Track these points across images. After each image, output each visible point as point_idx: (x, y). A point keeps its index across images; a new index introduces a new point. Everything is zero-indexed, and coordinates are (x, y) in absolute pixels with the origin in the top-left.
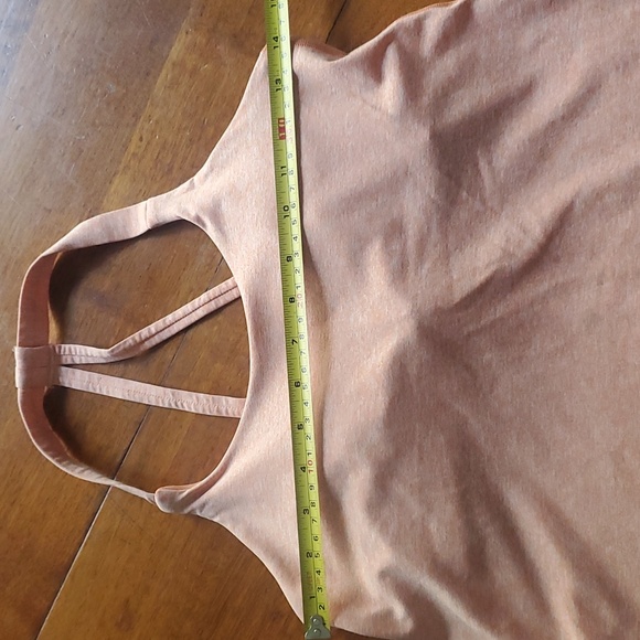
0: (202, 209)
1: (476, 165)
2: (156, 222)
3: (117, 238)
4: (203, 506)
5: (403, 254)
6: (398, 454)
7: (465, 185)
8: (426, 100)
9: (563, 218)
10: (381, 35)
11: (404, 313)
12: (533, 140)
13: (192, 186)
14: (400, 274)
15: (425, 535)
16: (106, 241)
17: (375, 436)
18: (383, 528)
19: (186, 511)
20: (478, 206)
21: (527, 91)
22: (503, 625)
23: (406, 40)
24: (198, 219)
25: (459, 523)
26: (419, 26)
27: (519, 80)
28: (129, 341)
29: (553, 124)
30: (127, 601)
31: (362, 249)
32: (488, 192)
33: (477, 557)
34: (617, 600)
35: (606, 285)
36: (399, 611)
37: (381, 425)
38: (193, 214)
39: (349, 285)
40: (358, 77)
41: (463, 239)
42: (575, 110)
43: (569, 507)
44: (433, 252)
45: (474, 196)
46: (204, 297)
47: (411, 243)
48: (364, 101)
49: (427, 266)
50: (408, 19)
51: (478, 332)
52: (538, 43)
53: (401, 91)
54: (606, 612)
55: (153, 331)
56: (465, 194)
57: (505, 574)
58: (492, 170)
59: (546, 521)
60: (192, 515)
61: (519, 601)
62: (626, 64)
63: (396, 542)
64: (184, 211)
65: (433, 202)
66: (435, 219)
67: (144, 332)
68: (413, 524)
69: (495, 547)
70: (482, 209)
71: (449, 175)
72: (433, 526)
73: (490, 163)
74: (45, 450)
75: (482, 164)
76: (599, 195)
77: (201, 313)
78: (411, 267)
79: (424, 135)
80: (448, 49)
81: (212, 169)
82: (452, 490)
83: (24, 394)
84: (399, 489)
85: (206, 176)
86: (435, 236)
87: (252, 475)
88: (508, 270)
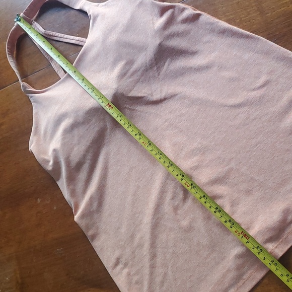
0: (93, 14)
1: (165, 63)
2: (81, 8)
3: (70, 6)
4: (32, 97)
5: (128, 71)
6: (83, 123)
7: (158, 66)
8: (167, 32)
9: (172, 96)
10: (171, 4)
11: (114, 87)
12: (183, 68)
13: (98, 6)
14: (122, 75)
15: (72, 149)
16: (66, 4)
17: (81, 113)
18: (63, 139)
19: (27, 95)
20: (156, 74)
21: (194, 53)
22: (71, 187)
23: (177, 11)
24: (90, 16)
25: (82, 153)
26: (183, 10)
27: (194, 48)
28: (51, 33)
29: (191, 68)
30: (9, 110)
31: (119, 60)
32: (161, 73)
33: (79, 165)
34: (100, 204)
35: (166, 123)
36: (51, 163)
37: (84, 112)
38: (90, 14)
39: (109, 68)
40: (157, 11)
41: (145, 80)
42: (199, 69)
43: (111, 172)
44: (135, 77)
45: (158, 71)
46: (77, 38)
47: (132, 70)
48: (153, 19)
49: (131, 80)
50: (182, 5)
51: (129, 109)
52: (208, 42)
53: (163, 24)
54: (95, 204)
55: (59, 36)
56: (156, 68)
57: (83, 175)
58: (168, 68)
59: (102, 171)
60: (28, 96)
61: (80, 185)
62: (221, 67)
63: (64, 144)
64: (89, 11)
65: (146, 63)
66: (143, 68)
67: (57, 34)
68: (71, 144)
69: (86, 167)
70: (157, 76)
71: (156, 59)
72: (76, 149)
73: (169, 65)
74: (8, 48)
75: (167, 64)
76: (185, 98)
77: (73, 42)
78: (127, 76)
79: (158, 42)
80: (185, 23)
81: (105, 5)
82: (88, 144)
83: (15, 28)
84: (76, 132)
85: (103, 5)
86: (139, 73)
87: (48, 99)
88: (148, 99)
